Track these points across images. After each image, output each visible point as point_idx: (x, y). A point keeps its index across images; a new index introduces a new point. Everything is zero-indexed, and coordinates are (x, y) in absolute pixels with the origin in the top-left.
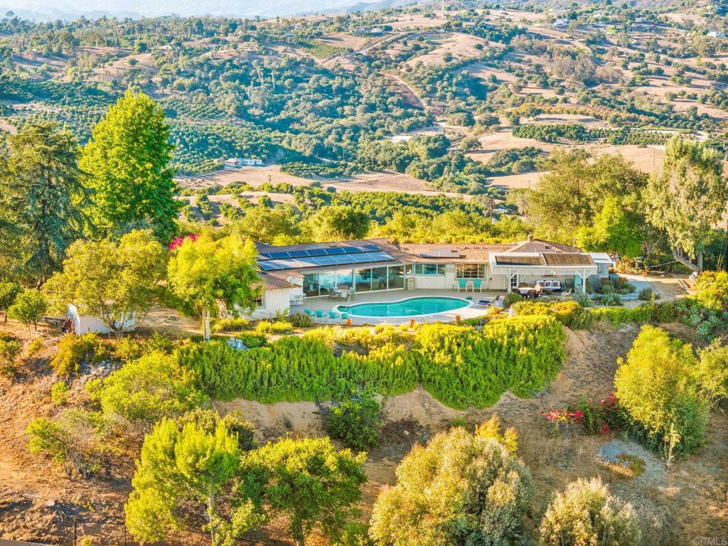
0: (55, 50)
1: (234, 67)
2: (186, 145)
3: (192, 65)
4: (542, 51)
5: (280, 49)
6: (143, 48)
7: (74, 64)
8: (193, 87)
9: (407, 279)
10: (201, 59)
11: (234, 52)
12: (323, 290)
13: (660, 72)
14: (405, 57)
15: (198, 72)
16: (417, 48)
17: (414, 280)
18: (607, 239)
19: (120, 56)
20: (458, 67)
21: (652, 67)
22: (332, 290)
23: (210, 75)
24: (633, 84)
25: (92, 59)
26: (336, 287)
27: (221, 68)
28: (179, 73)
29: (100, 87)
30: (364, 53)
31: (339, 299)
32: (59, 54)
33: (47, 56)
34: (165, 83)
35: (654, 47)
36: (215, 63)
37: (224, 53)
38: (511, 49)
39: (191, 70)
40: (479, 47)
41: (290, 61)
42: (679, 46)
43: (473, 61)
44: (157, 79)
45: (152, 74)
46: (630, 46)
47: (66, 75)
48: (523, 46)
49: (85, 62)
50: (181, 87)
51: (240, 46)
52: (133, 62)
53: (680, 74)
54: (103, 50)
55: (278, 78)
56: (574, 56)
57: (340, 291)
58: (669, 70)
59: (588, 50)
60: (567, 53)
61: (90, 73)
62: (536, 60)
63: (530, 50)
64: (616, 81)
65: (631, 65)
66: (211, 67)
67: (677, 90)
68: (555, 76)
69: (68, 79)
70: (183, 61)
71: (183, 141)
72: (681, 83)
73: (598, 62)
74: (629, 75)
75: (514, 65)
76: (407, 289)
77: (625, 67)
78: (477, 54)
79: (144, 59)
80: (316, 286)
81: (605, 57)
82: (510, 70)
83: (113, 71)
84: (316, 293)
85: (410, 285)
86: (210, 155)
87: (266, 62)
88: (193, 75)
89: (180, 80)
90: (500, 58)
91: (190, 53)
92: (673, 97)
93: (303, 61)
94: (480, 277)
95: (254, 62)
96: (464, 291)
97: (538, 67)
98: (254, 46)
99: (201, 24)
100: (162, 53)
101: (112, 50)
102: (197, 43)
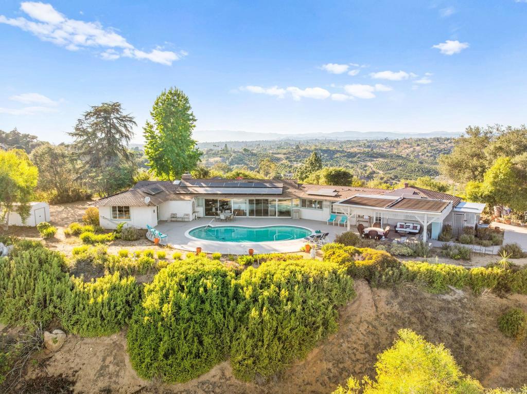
0: (392, 145)
1: (445, 150)
2: (423, 172)
3: (432, 150)
6: (418, 145)
7: (397, 149)
8: (431, 156)
10: (435, 148)
11: (446, 146)
18: (491, 192)
23: (437, 153)
25: (403, 148)
27: (441, 151)
28: (427, 152)
29: (403, 156)
32: (393, 147)
33: (390, 147)
34: (423, 155)
36: (439, 149)
37: (442, 147)
44: (420, 154)
45: (419, 152)
47: (395, 151)
49: (400, 149)
50: (427, 156)
51: (448, 145)
52: (414, 149)
54: (406, 146)
66: (438, 150)
70: (429, 149)
71: (422, 171)
79: (418, 148)
83: (407, 151)
86: (430, 175)
88: (432, 153)
89: (427, 154)
91: (432, 146)
99: (438, 139)
100: (424, 146)
101: (409, 146)
102: (435, 144)
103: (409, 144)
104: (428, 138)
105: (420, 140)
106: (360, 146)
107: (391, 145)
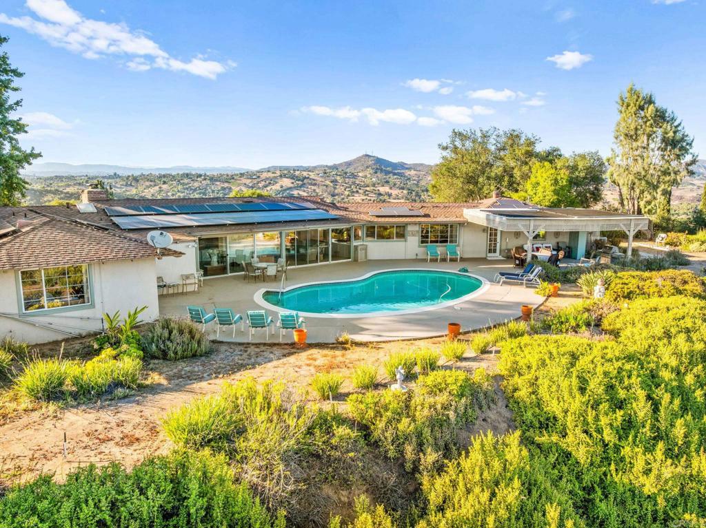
3: (184, 189)
4: (315, 184)
5: (218, 183)
6: (164, 183)
7: (137, 188)
9: (356, 247)
11: (200, 184)
12: (235, 266)
13: (357, 192)
14: (266, 186)
15: (186, 191)
16: (270, 183)
17: (366, 249)
19: (155, 185)
20: (285, 190)
21: (355, 190)
22: (249, 265)
24: (349, 196)
25: (144, 186)
26: (256, 259)
28: (178, 191)
30: (250, 185)
31: (263, 278)
32: (131, 185)
33: (126, 186)
35: (354, 183)
37: (196, 184)
38: (304, 184)
39: (183, 190)
40: (293, 183)
41: (222, 187)
42: (363, 183)
43: (291, 188)
46: (346, 183)
48: (308, 183)
49: (141, 188)
51: (203, 182)
52: (160, 188)
53: (365, 192)
54: (148, 183)
55: (218, 193)
56: (327, 186)
57: (264, 265)
58: (360, 191)
59: (331, 184)
60: (325, 185)
61: (143, 192)
62: (313, 187)
63: (311, 184)
64: (342, 195)
65: (347, 189)
67: (364, 198)
68: (321, 193)
69: (135, 192)
70: (180, 187)
72: (365, 195)
73: (335, 188)
74: (347, 193)
75: (305, 189)
76: (356, 260)
77: (345, 190)
78: (292, 185)
79: (165, 187)
80: (222, 258)
81: (337, 187)
82: (304, 191)
83: (152, 191)
84: (223, 270)
85: (361, 254)
87: (213, 188)
90: (300, 187)
91: (183, 184)
92: (363, 200)
93: (227, 187)
94: (451, 242)
95: (208, 188)
96: (436, 260)
97: (314, 190)
98: (209, 182)
99: (187, 175)
100: (172, 184)
101: (152, 183)
102: (186, 181)
103: (151, 181)
104: (174, 173)
105: (164, 176)
106: (80, 184)
107: (127, 183)
